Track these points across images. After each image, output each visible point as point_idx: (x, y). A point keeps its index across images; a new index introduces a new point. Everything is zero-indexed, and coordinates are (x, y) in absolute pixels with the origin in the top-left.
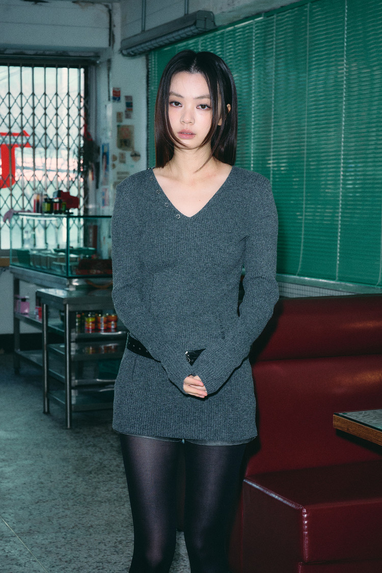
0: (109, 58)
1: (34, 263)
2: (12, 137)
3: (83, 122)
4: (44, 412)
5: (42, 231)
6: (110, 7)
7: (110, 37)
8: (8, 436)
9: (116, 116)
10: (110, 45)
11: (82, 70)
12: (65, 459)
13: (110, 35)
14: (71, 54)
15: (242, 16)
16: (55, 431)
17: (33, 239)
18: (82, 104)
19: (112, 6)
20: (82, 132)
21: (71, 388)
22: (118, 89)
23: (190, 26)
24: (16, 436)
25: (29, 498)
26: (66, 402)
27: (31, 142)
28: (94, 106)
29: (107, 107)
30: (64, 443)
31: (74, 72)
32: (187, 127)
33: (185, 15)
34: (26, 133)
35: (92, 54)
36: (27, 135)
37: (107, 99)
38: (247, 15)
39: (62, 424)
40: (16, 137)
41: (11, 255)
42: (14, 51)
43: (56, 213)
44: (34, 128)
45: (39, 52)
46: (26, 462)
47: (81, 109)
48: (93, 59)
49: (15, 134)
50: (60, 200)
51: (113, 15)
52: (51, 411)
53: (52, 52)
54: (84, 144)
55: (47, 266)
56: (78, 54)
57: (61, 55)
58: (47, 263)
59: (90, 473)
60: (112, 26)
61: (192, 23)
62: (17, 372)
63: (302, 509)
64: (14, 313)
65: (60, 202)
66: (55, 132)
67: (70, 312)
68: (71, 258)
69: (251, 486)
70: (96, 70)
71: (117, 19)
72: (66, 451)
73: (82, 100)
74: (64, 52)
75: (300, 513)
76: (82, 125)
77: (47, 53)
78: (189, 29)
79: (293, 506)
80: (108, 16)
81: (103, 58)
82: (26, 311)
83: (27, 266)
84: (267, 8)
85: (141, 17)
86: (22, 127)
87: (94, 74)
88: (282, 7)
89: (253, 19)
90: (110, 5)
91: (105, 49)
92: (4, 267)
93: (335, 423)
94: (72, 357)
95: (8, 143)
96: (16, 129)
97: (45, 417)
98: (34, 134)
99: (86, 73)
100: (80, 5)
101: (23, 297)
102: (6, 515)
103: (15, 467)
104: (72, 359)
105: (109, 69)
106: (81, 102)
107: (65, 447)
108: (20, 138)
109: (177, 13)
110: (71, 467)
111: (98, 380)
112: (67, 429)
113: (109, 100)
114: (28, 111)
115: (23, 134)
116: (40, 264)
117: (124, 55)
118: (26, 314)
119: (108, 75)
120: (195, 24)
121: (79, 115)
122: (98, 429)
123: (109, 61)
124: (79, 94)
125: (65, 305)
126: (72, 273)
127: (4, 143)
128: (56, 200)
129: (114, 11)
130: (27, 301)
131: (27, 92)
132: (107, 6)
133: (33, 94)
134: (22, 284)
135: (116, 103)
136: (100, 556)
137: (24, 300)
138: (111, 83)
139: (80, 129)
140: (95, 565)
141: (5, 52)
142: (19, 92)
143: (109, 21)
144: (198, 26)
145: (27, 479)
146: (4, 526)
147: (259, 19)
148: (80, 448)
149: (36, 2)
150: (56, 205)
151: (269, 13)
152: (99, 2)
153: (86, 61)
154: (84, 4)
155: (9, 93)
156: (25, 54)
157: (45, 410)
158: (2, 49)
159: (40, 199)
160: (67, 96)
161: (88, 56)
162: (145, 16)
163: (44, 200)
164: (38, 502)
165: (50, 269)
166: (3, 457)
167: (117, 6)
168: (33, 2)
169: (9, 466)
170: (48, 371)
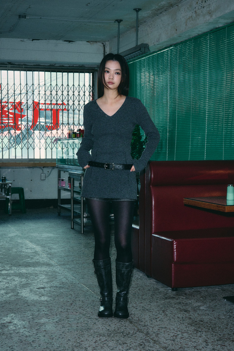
1: (67, 163)
2: (58, 105)
3: (91, 98)
4: (71, 228)
5: (72, 150)
6: (104, 44)
8: (55, 236)
11: (91, 74)
12: (80, 243)
14: (86, 66)
15: (164, 47)
16: (75, 234)
17: (67, 152)
18: (91, 90)
21: (83, 217)
23: (138, 51)
24: (59, 236)
25: (64, 255)
26: (81, 222)
27: (67, 108)
30: (80, 238)
31: (87, 75)
32: (111, 80)
33: (136, 46)
34: (64, 104)
35: (96, 66)
36: (65, 104)
38: (166, 46)
39: (79, 232)
40: (60, 105)
41: (57, 161)
42: (59, 65)
43: (78, 138)
44: (68, 101)
45: (71, 65)
46: (62, 244)
47: (90, 92)
48: (96, 68)
50: (79, 132)
51: (105, 48)
53: (77, 66)
55: (73, 163)
56: (90, 66)
57: (81, 67)
58: (73, 161)
59: (91, 247)
60: (105, 53)
62: (59, 215)
63: (173, 241)
64: (58, 187)
66: (78, 103)
69: (155, 236)
71: (108, 49)
73: (91, 88)
74: (82, 65)
77: (75, 66)
80: (103, 48)
82: (64, 186)
83: (65, 164)
84: (174, 43)
85: (117, 49)
86: (63, 101)
88: (181, 42)
89: (169, 48)
90: (104, 43)
92: (53, 167)
93: (184, 202)
95: (56, 108)
96: (60, 102)
97: (72, 230)
98: (68, 104)
99: (93, 75)
100: (90, 43)
101: (62, 179)
102: (54, 260)
103: (58, 245)
104: (84, 202)
106: (90, 89)
107: (80, 240)
108: (61, 106)
109: (133, 45)
110: (82, 246)
112: (81, 234)
114: (65, 93)
115: (63, 104)
116: (70, 163)
120: (140, 50)
121: (90, 95)
124: (90, 85)
125: (81, 177)
127: (54, 108)
129: (106, 46)
130: (64, 181)
131: (65, 84)
132: (103, 43)
133: (68, 85)
134: (62, 173)
137: (63, 180)
140: (91, 274)
141: (55, 66)
142: (62, 84)
143: (103, 50)
144: (141, 50)
145: (63, 249)
146: (52, 262)
147: (171, 48)
148: (87, 240)
149: (70, 41)
150: (78, 135)
151: (175, 45)
152: (99, 42)
153: (93, 69)
154: (92, 43)
155: (57, 85)
156: (64, 67)
157: (72, 227)
158: (53, 64)
159: (70, 132)
160: (84, 86)
161: (94, 67)
162: (119, 48)
163: (72, 133)
164: (68, 256)
165: (75, 164)
166: (53, 242)
167: (107, 43)
168: (68, 42)
169: (55, 245)
170: (73, 211)
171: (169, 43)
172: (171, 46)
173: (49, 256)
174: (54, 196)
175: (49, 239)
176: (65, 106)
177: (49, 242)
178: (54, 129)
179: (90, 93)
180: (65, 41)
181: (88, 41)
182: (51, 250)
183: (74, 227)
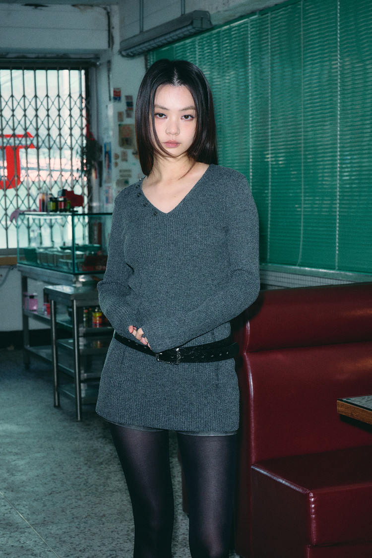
0: (109, 59)
1: (40, 261)
2: (16, 139)
3: (85, 122)
4: (55, 406)
5: (48, 230)
6: (109, 10)
7: (109, 39)
8: (20, 430)
9: (117, 115)
10: (109, 47)
11: (83, 72)
12: (76, 451)
13: (109, 37)
14: (72, 56)
15: (238, 15)
16: (65, 424)
17: (39, 237)
18: (84, 105)
19: (111, 9)
20: (85, 132)
21: (80, 382)
22: (118, 89)
23: (187, 26)
24: (28, 429)
26: (76, 395)
27: (35, 143)
28: (95, 106)
29: (108, 107)
30: (75, 436)
31: (75, 73)
32: (172, 138)
33: (182, 15)
34: (30, 134)
35: (92, 56)
37: (108, 99)
38: (243, 14)
39: (72, 417)
40: (20, 139)
41: (18, 253)
42: (16, 55)
43: (61, 211)
44: (37, 129)
45: (41, 55)
46: (38, 455)
48: (93, 61)
49: (19, 136)
50: (65, 199)
51: (111, 18)
52: (62, 405)
53: (53, 55)
54: (87, 144)
55: (53, 263)
56: (78, 56)
57: (62, 58)
58: (53, 259)
59: (101, 463)
60: (111, 28)
61: (189, 23)
63: (309, 493)
64: (23, 310)
65: (65, 201)
67: (77, 307)
68: (77, 255)
69: (259, 473)
71: (116, 21)
72: (77, 443)
73: (84, 101)
74: (64, 54)
75: (307, 497)
76: (84, 125)
77: (48, 56)
78: (186, 29)
79: (300, 490)
80: (107, 17)
81: (103, 60)
82: (35, 308)
83: (35, 264)
84: (261, 7)
85: (139, 18)
86: (26, 129)
87: (94, 76)
88: (276, 5)
89: (248, 17)
90: (108, 7)
91: (105, 51)
92: (12, 265)
93: (339, 408)
94: (81, 351)
95: (13, 145)
96: (20, 131)
97: (55, 410)
98: (37, 135)
100: (79, 8)
101: (31, 294)
102: (21, 507)
103: (28, 460)
104: (81, 354)
105: (109, 70)
106: (82, 102)
107: (76, 439)
108: (24, 139)
109: (174, 14)
110: (82, 458)
112: (77, 421)
113: (110, 100)
114: (31, 113)
115: (27, 135)
116: (47, 262)
117: (123, 56)
118: (35, 310)
119: (109, 76)
120: (192, 23)
121: (81, 115)
123: (109, 62)
124: (81, 95)
125: (73, 301)
126: (78, 270)
127: (8, 145)
129: (113, 13)
130: (35, 298)
131: (30, 94)
132: (105, 9)
133: (36, 96)
134: (30, 281)
135: (116, 103)
136: (113, 545)
137: (32, 297)
138: (111, 84)
139: (82, 129)
141: (7, 56)
142: (22, 94)
143: (107, 23)
144: (194, 26)
145: (40, 472)
146: (18, 517)
147: (253, 17)
148: (91, 439)
149: (36, 6)
150: (61, 204)
151: (263, 12)
152: (98, 5)
153: (87, 63)
154: (82, 7)
155: (12, 96)
156: (27, 58)
157: (55, 403)
158: (4, 54)
159: (45, 198)
160: (69, 98)
161: (88, 57)
162: (143, 18)
163: (49, 200)
164: (51, 493)
165: (57, 266)
166: (16, 450)
167: (115, 9)
168: (33, 7)
169: (22, 459)
170: (57, 366)
171: (249, 9)
172: (253, 13)
173: (11, 495)
175: (8, 440)
176: (32, 138)
177: (9, 450)
178: (11, 188)
179: (81, 110)
180: (26, 5)
181: (74, 3)
182: (13, 475)
183: (61, 401)
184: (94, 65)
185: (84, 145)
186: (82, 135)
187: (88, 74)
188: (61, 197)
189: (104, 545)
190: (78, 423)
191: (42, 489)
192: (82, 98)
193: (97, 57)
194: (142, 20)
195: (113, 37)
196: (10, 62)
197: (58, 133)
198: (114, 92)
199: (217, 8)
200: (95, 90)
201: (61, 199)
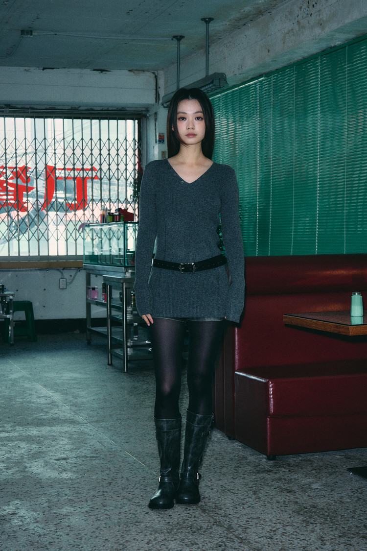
0: (156, 111)
1: (101, 261)
2: (85, 172)
3: (137, 160)
4: (108, 364)
5: (108, 241)
6: (156, 74)
7: (156, 96)
8: (83, 376)
9: (161, 153)
10: (156, 102)
11: (136, 121)
12: (123, 388)
13: (156, 94)
14: (128, 109)
15: (250, 77)
16: (115, 374)
17: (100, 244)
18: (136, 147)
19: (158, 74)
20: (137, 167)
21: (127, 347)
22: (162, 134)
23: (209, 84)
24: (89, 376)
26: (124, 354)
27: (99, 175)
28: (145, 147)
29: (155, 148)
30: (122, 380)
31: (130, 123)
32: (191, 131)
33: (206, 76)
34: (95, 168)
35: (144, 109)
36: (96, 170)
37: (155, 142)
38: (254, 76)
39: (121, 370)
40: (87, 172)
41: (84, 258)
42: (86, 108)
43: (116, 222)
44: (101, 165)
45: (104, 108)
46: (95, 389)
47: (135, 150)
48: (144, 113)
49: (87, 169)
50: (119, 213)
51: (158, 80)
52: (113, 364)
53: (114, 108)
54: (138, 176)
55: (110, 262)
57: (121, 110)
58: (110, 259)
60: (158, 87)
61: (210, 81)
62: (89, 343)
63: (268, 382)
64: (87, 299)
65: (119, 215)
67: (125, 288)
68: (127, 255)
69: (239, 375)
70: (146, 120)
71: (161, 82)
72: (123, 384)
73: (136, 143)
74: (123, 108)
75: (267, 384)
76: (136, 162)
77: (110, 109)
78: (208, 86)
79: (264, 381)
80: (155, 80)
81: (152, 112)
82: (96, 297)
83: (96, 263)
85: (176, 81)
86: (92, 165)
87: (145, 124)
88: (277, 70)
89: (258, 79)
90: (156, 72)
91: (153, 105)
92: (79, 268)
93: (284, 320)
94: (128, 321)
95: (82, 176)
96: (87, 166)
97: (108, 367)
98: (101, 169)
99: (139, 123)
100: (134, 73)
101: (93, 287)
102: (82, 414)
103: (87, 391)
104: (128, 323)
105: (156, 120)
106: (135, 145)
107: (123, 382)
109: (201, 75)
110: (126, 392)
111: (147, 342)
112: (124, 372)
113: (156, 142)
114: (96, 152)
115: (92, 169)
116: (106, 261)
117: (164, 107)
118: (96, 299)
119: (155, 124)
120: (212, 82)
121: (134, 154)
122: (146, 372)
123: (156, 113)
124: (134, 139)
125: (123, 283)
126: (128, 264)
127: (79, 176)
128: (116, 214)
129: (159, 77)
130: (96, 290)
131: (96, 138)
132: (154, 73)
133: (100, 139)
134: (93, 277)
135: (161, 144)
136: (144, 431)
137: (94, 289)
138: (157, 130)
139: (135, 165)
141: (80, 109)
142: (90, 138)
143: (155, 84)
144: (214, 83)
145: (96, 397)
146: (79, 418)
147: (261, 79)
148: (133, 382)
149: (102, 71)
150: (116, 217)
151: (268, 75)
152: (148, 71)
153: (139, 114)
154: (136, 72)
155: (82, 139)
156: (93, 110)
157: (109, 362)
158: (77, 107)
159: (105, 213)
160: (125, 141)
161: (141, 110)
162: (179, 81)
163: (108, 214)
164: (103, 408)
165: (113, 263)
166: (79, 387)
167: (161, 74)
168: (100, 72)
169: (83, 391)
170: (111, 338)
171: (258, 72)
172: (261, 76)
173: (74, 408)
174: (81, 314)
175: (74, 382)
176: (96, 172)
177: (74, 386)
178: (80, 209)
180: (94, 70)
181: (130, 69)
182: (76, 398)
183: (113, 362)
184: (145, 116)
185: (136, 177)
186: (135, 169)
187: (140, 123)
188: (116, 212)
189: (137, 431)
190: (125, 374)
191: (96, 405)
192: (135, 140)
193: (147, 110)
194: (178, 81)
195: (159, 95)
196: (81, 113)
197: (116, 167)
198: (159, 136)
199: (234, 72)
200: (145, 135)
201: (117, 214)
